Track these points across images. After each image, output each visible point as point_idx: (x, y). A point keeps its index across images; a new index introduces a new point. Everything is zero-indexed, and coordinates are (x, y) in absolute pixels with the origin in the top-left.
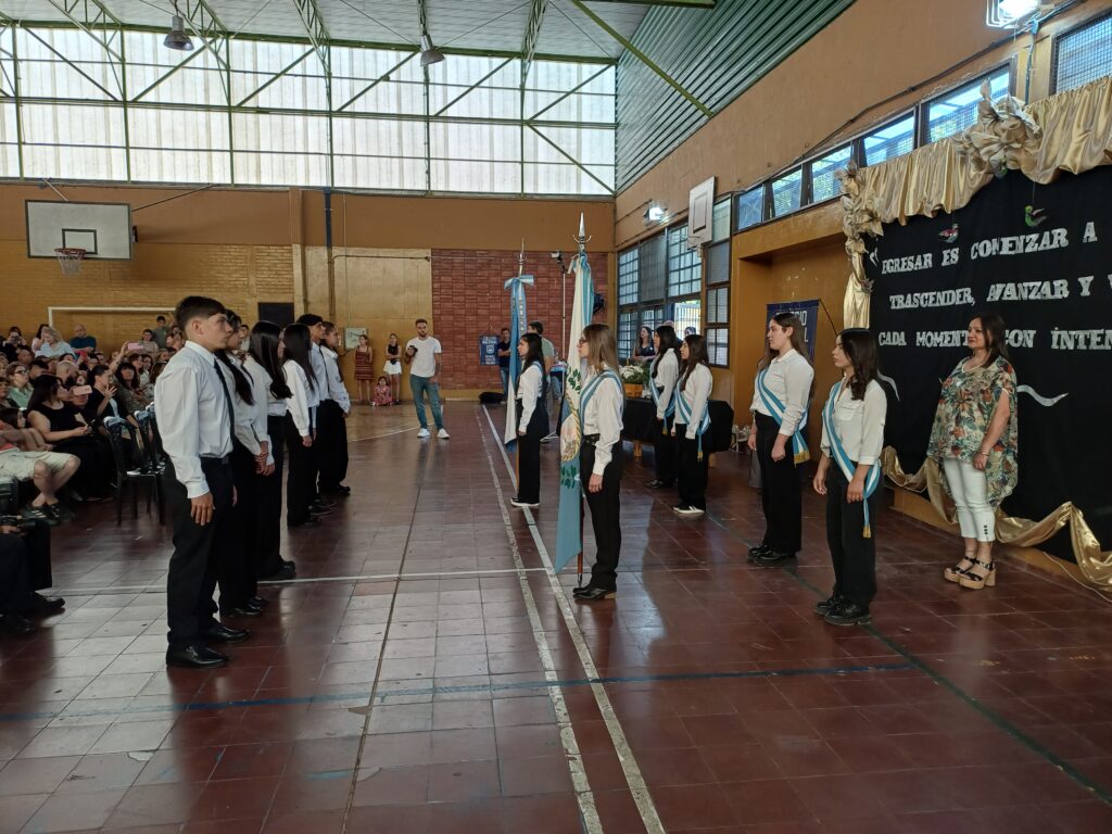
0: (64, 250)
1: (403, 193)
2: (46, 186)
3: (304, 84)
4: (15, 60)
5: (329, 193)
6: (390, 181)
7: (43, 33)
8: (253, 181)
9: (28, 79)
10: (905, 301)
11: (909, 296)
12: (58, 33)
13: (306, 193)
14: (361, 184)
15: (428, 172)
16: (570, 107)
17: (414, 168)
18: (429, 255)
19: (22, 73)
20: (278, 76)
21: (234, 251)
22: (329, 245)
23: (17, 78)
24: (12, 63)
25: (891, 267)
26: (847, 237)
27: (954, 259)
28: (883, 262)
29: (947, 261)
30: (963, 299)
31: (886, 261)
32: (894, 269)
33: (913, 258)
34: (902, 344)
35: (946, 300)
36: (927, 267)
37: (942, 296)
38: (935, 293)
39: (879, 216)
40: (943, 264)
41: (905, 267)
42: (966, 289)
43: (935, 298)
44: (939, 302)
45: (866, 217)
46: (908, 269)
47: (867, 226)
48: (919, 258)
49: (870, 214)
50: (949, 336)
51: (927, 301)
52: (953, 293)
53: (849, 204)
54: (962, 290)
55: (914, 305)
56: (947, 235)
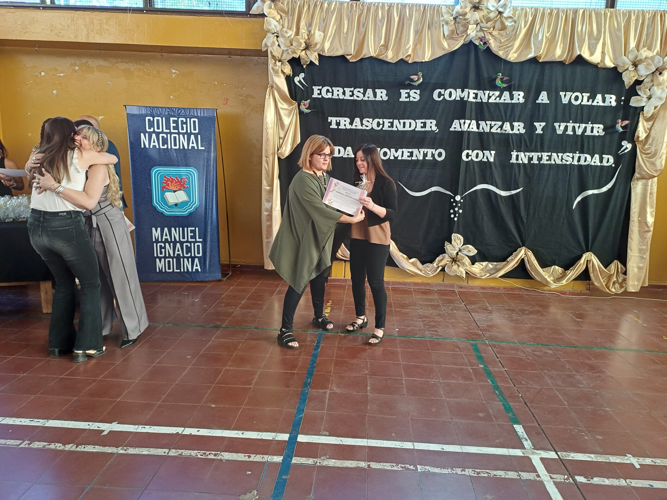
25: (328, 93)
26: (273, 57)
27: (415, 98)
28: (313, 87)
29: (406, 98)
30: (425, 128)
31: (320, 87)
32: (333, 95)
33: (362, 90)
34: (349, 156)
35: (404, 127)
36: (381, 99)
37: (400, 123)
38: (391, 120)
39: (318, 46)
40: (400, 100)
41: (351, 96)
42: (431, 121)
43: (392, 124)
44: (397, 127)
45: (304, 45)
46: (355, 98)
47: (303, 53)
48: (370, 91)
49: (305, 42)
50: (408, 152)
51: (381, 126)
52: (413, 122)
53: (275, 27)
54: (423, 121)
55: (364, 127)
56: (417, 79)
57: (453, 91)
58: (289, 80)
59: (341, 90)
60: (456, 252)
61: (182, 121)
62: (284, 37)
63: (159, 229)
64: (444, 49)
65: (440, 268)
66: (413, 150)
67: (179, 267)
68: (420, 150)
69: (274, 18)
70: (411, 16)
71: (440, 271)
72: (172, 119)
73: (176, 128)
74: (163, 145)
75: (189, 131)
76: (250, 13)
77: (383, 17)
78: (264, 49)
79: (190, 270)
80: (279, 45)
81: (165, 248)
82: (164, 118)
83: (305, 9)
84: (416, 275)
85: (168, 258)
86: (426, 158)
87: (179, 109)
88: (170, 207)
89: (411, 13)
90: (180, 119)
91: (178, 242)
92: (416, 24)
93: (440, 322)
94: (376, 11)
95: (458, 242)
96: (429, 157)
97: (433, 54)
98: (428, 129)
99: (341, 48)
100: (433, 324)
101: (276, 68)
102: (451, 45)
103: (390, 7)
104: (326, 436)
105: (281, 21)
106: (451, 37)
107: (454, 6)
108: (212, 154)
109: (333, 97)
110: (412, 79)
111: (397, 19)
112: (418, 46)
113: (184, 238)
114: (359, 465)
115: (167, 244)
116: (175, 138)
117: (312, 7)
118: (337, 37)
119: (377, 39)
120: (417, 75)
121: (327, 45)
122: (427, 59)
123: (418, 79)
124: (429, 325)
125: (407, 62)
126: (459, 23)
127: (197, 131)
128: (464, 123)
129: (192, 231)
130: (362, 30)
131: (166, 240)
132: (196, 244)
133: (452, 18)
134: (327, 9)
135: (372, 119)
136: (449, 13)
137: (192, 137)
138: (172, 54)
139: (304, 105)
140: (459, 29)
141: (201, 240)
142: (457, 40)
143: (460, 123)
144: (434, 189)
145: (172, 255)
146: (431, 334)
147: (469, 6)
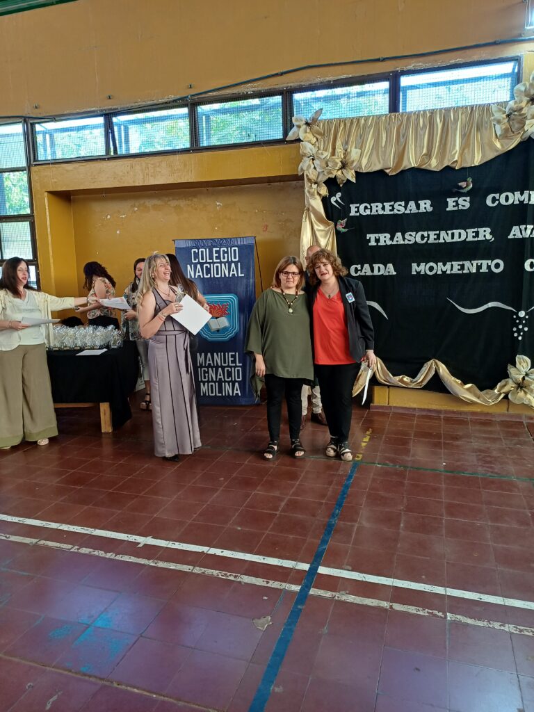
10: (392, 239)
11: (399, 235)
25: (366, 210)
26: (309, 180)
27: (464, 206)
28: (351, 205)
29: (454, 206)
30: (478, 237)
31: (358, 205)
32: (371, 211)
33: (403, 203)
34: (390, 274)
35: (453, 238)
36: (425, 211)
37: (448, 234)
38: (438, 232)
39: (354, 165)
40: (448, 209)
41: (390, 210)
42: (484, 229)
43: (438, 236)
44: (444, 239)
45: (340, 164)
46: (396, 212)
47: (339, 172)
48: (412, 204)
49: (341, 162)
50: (459, 265)
51: (426, 239)
52: (463, 232)
53: (311, 150)
54: (476, 230)
55: (406, 242)
56: (465, 186)
57: (510, 194)
58: (325, 201)
59: (380, 205)
60: (521, 376)
61: (224, 250)
62: (320, 159)
63: (203, 354)
64: (497, 151)
65: (502, 396)
66: (465, 262)
67: (220, 391)
68: (472, 262)
69: (309, 142)
70: (456, 120)
71: (503, 398)
72: (214, 249)
73: (218, 258)
74: (207, 275)
75: (230, 260)
76: (287, 139)
77: (424, 126)
78: (300, 174)
79: (231, 394)
80: (315, 168)
81: (208, 372)
82: (207, 250)
83: (341, 128)
84: (473, 403)
85: (211, 382)
86: (481, 271)
87: (221, 239)
88: (213, 333)
89: (456, 117)
90: (222, 249)
91: (220, 367)
92: (463, 127)
93: (499, 457)
94: (417, 120)
95: (525, 365)
96: (484, 269)
97: (483, 156)
98: (481, 238)
99: (379, 162)
100: (489, 459)
101: (312, 190)
102: (504, 145)
103: (432, 113)
104: (348, 570)
105: (317, 143)
106: (506, 135)
107: (506, 103)
108: (251, 280)
109: (372, 214)
110: (461, 186)
111: (440, 125)
112: (466, 151)
114: (380, 605)
115: (210, 369)
116: (217, 267)
117: (348, 125)
118: (375, 153)
119: (418, 149)
120: (465, 180)
121: (364, 161)
122: (477, 164)
123: (467, 185)
124: (484, 461)
125: (453, 169)
126: (513, 120)
127: (237, 259)
128: (526, 229)
129: (232, 356)
130: (402, 140)
131: (209, 364)
132: (236, 369)
133: (504, 116)
134: (364, 125)
135: (415, 233)
136: (500, 110)
137: (233, 265)
138: (217, 188)
139: (341, 225)
140: (514, 126)
141: (241, 364)
142: (512, 139)
143: (520, 230)
144: (490, 305)
145: (215, 380)
146: (485, 470)
147: (525, 99)
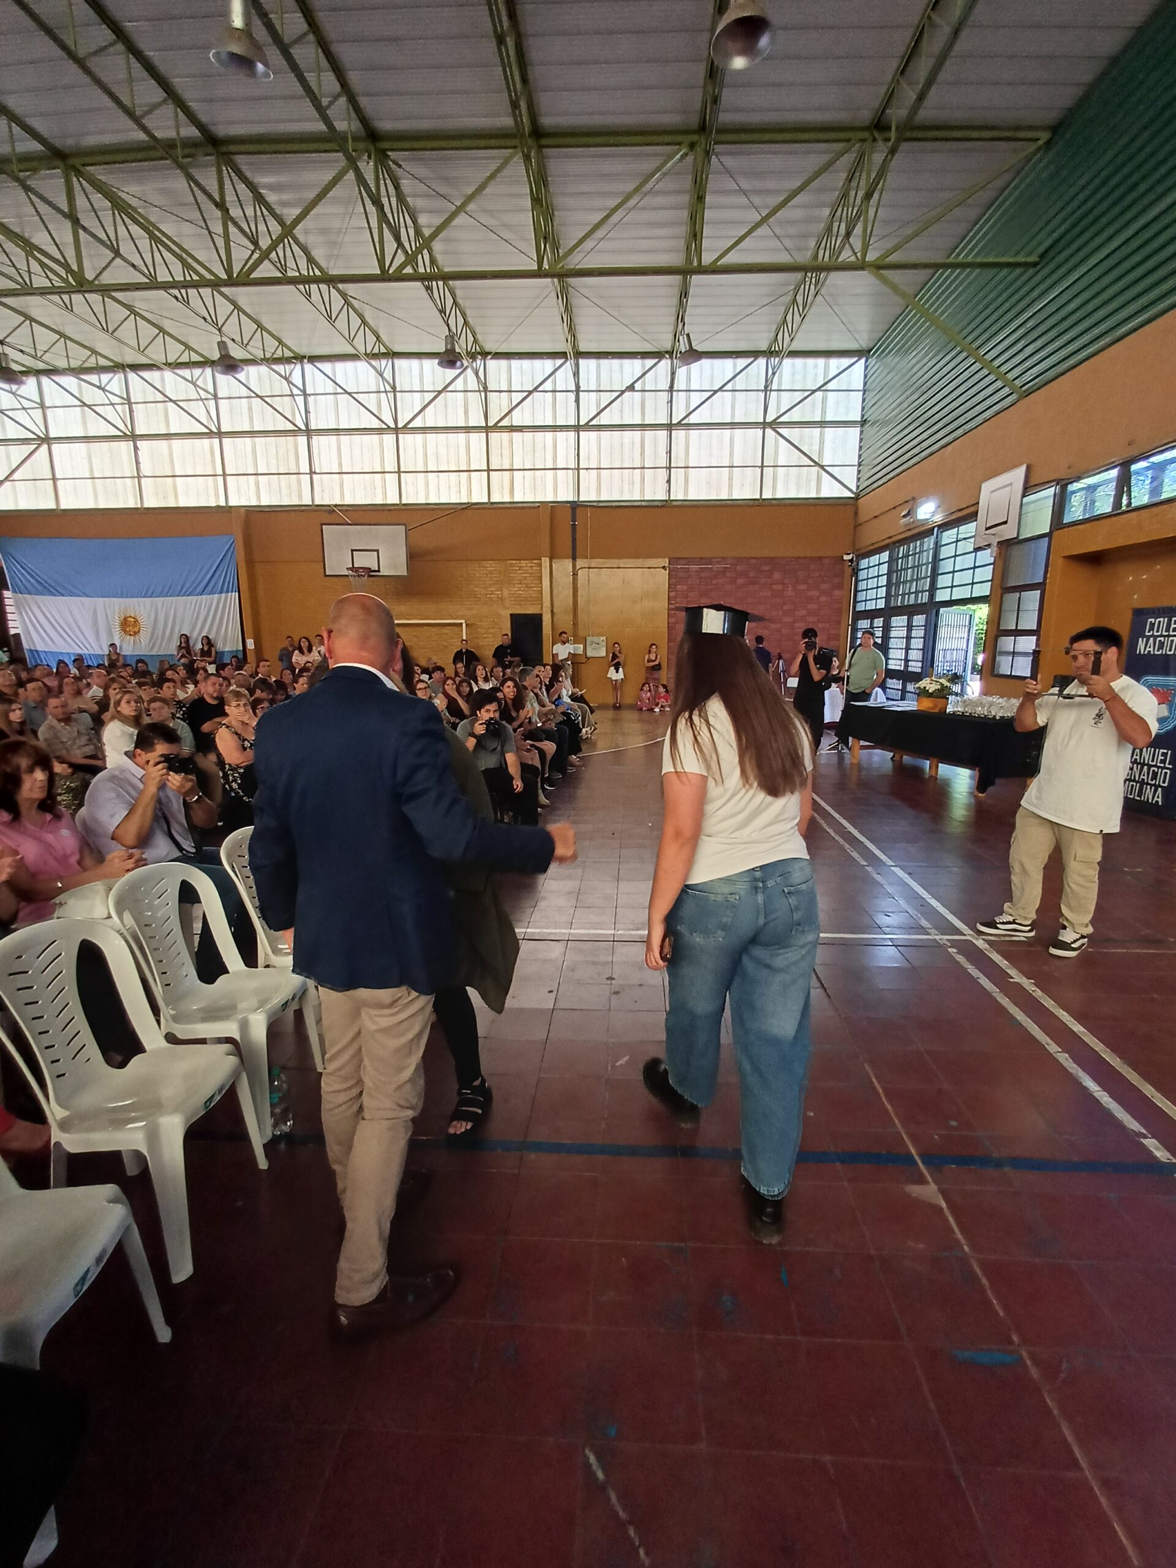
0: (353, 569)
1: (644, 504)
2: (334, 511)
3: (555, 399)
4: (305, 395)
5: (575, 507)
6: (631, 492)
7: (326, 367)
8: (507, 499)
9: (316, 412)
12: (340, 366)
13: (554, 508)
14: (605, 497)
15: (669, 481)
16: (814, 405)
17: (655, 478)
18: (667, 565)
19: (311, 408)
20: (530, 393)
21: (490, 566)
22: (574, 558)
23: (307, 412)
24: (302, 397)
72: (1173, 620)
74: (1158, 651)
79: (1150, 801)
82: (1166, 619)
91: (1146, 765)
113: (1153, 761)
129: (1164, 754)
132: (1164, 770)
141: (1171, 766)
